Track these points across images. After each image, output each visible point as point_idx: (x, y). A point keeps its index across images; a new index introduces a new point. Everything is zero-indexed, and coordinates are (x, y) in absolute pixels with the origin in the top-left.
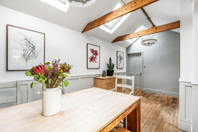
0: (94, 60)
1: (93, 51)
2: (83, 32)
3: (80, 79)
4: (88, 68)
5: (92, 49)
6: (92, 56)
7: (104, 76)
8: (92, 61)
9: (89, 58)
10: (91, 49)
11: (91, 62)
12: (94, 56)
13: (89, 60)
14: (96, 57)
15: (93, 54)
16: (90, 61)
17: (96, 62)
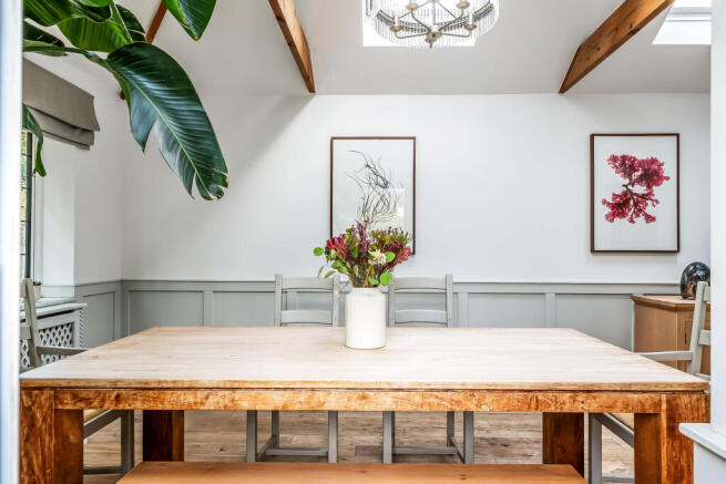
0: (639, 211)
1: (625, 165)
2: (563, 90)
3: (550, 297)
4: (596, 248)
5: (624, 158)
6: (620, 190)
7: (690, 291)
8: (622, 215)
9: (604, 202)
10: (614, 159)
11: (617, 220)
12: (639, 189)
13: (602, 211)
14: (650, 194)
15: (627, 181)
16: (611, 218)
17: (650, 219)
